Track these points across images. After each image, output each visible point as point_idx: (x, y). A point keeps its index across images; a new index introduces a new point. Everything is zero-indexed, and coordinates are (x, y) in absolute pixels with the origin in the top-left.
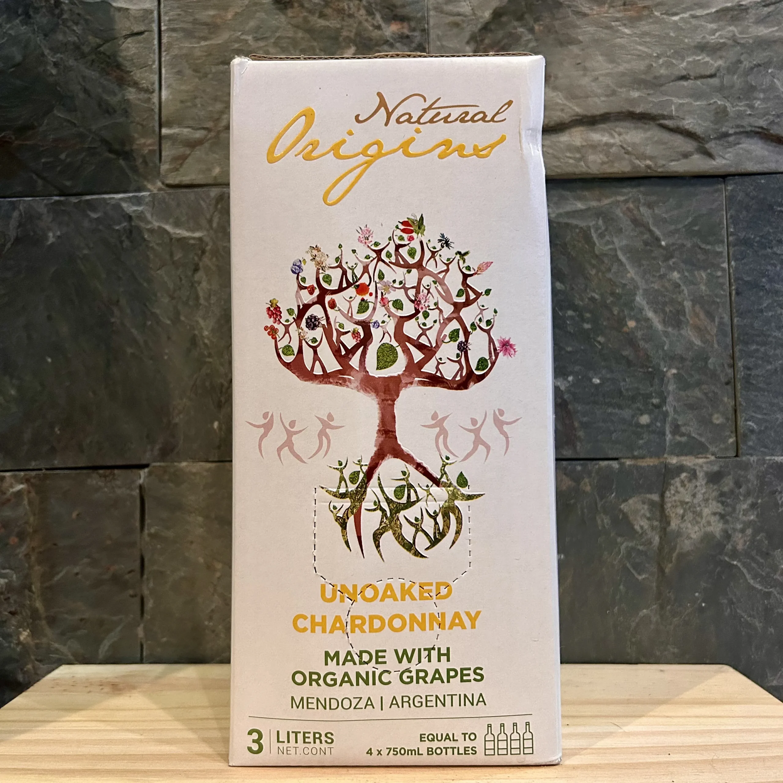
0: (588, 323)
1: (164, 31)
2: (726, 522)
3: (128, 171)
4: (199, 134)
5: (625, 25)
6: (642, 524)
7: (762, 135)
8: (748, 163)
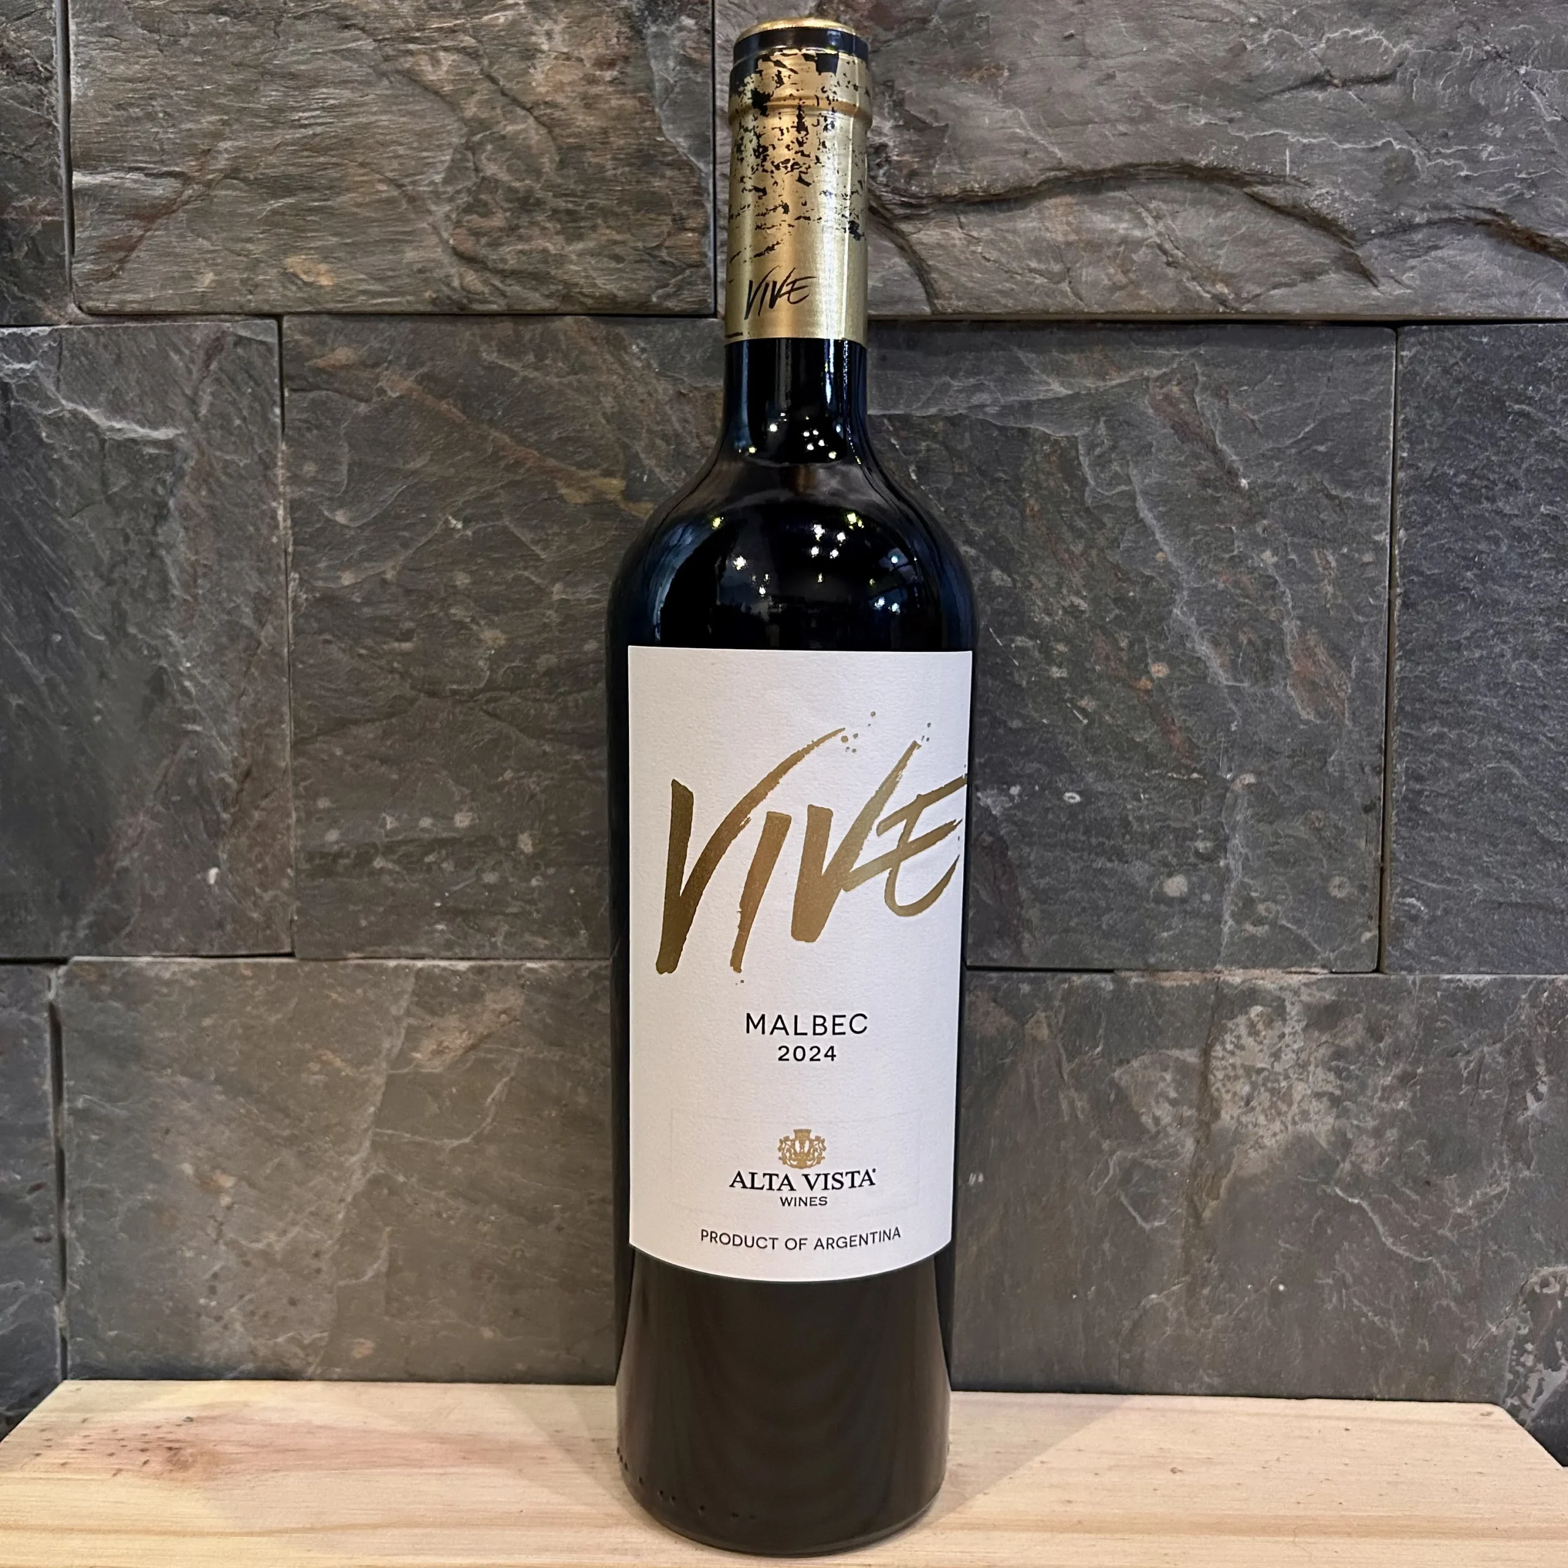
0: (1060, 666)
2: (1344, 1113)
4: (162, 189)
6: (1158, 1113)
7: (1493, 228)
8: (1454, 296)
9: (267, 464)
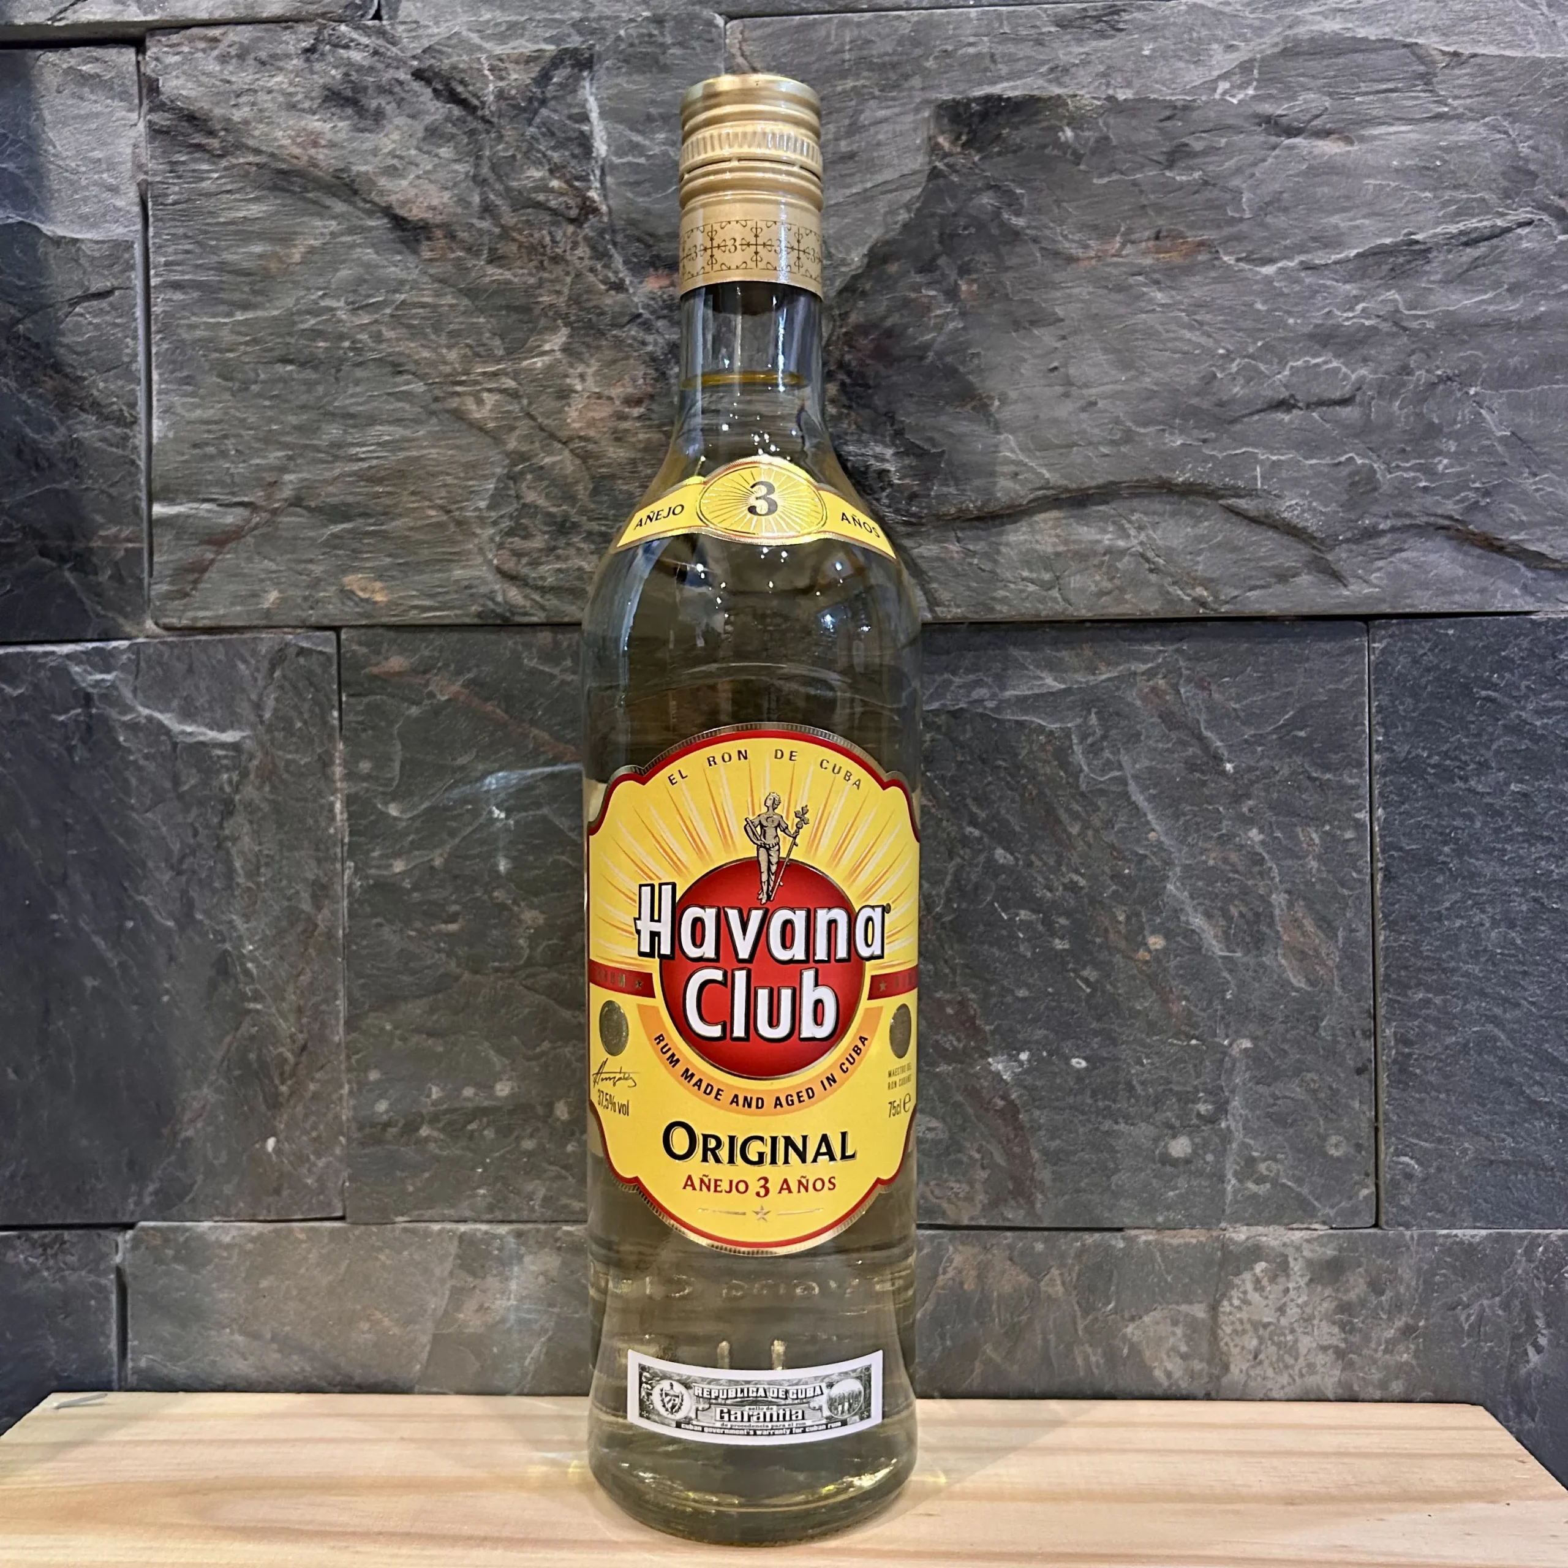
0: (1062, 938)
1: (157, 287)
2: (1349, 1366)
3: (82, 594)
4: (231, 518)
5: (1157, 282)
6: (1170, 1366)
7: (1451, 533)
8: (1419, 593)
9: (325, 762)
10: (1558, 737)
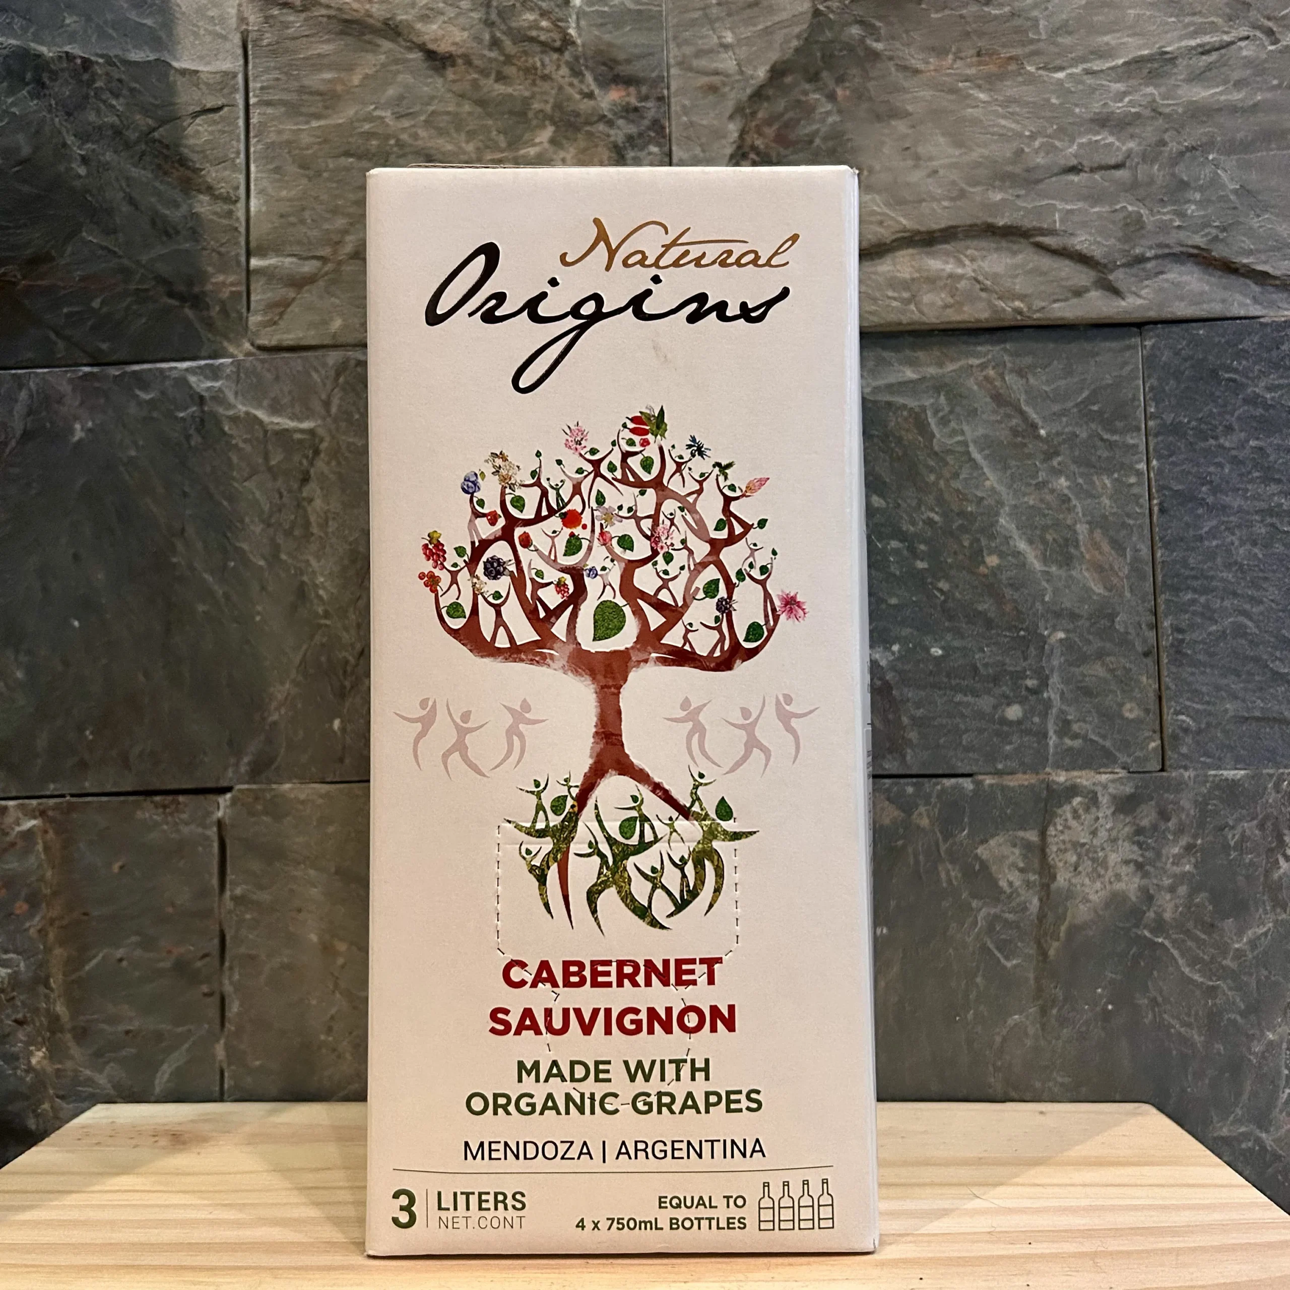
0: (922, 560)
1: (254, 104)
2: (1146, 875)
3: (198, 325)
4: (308, 267)
5: (979, 87)
6: (1011, 879)
7: (1199, 259)
8: (1177, 303)
10: (1282, 405)
